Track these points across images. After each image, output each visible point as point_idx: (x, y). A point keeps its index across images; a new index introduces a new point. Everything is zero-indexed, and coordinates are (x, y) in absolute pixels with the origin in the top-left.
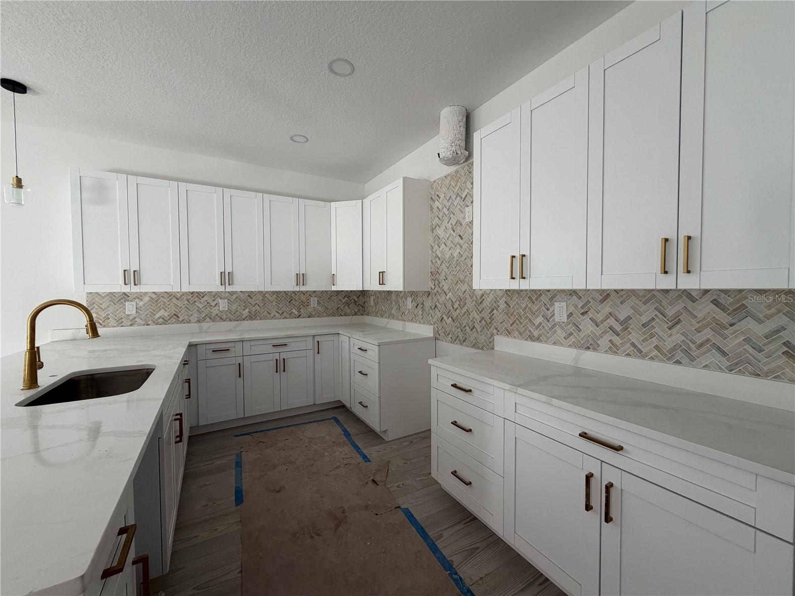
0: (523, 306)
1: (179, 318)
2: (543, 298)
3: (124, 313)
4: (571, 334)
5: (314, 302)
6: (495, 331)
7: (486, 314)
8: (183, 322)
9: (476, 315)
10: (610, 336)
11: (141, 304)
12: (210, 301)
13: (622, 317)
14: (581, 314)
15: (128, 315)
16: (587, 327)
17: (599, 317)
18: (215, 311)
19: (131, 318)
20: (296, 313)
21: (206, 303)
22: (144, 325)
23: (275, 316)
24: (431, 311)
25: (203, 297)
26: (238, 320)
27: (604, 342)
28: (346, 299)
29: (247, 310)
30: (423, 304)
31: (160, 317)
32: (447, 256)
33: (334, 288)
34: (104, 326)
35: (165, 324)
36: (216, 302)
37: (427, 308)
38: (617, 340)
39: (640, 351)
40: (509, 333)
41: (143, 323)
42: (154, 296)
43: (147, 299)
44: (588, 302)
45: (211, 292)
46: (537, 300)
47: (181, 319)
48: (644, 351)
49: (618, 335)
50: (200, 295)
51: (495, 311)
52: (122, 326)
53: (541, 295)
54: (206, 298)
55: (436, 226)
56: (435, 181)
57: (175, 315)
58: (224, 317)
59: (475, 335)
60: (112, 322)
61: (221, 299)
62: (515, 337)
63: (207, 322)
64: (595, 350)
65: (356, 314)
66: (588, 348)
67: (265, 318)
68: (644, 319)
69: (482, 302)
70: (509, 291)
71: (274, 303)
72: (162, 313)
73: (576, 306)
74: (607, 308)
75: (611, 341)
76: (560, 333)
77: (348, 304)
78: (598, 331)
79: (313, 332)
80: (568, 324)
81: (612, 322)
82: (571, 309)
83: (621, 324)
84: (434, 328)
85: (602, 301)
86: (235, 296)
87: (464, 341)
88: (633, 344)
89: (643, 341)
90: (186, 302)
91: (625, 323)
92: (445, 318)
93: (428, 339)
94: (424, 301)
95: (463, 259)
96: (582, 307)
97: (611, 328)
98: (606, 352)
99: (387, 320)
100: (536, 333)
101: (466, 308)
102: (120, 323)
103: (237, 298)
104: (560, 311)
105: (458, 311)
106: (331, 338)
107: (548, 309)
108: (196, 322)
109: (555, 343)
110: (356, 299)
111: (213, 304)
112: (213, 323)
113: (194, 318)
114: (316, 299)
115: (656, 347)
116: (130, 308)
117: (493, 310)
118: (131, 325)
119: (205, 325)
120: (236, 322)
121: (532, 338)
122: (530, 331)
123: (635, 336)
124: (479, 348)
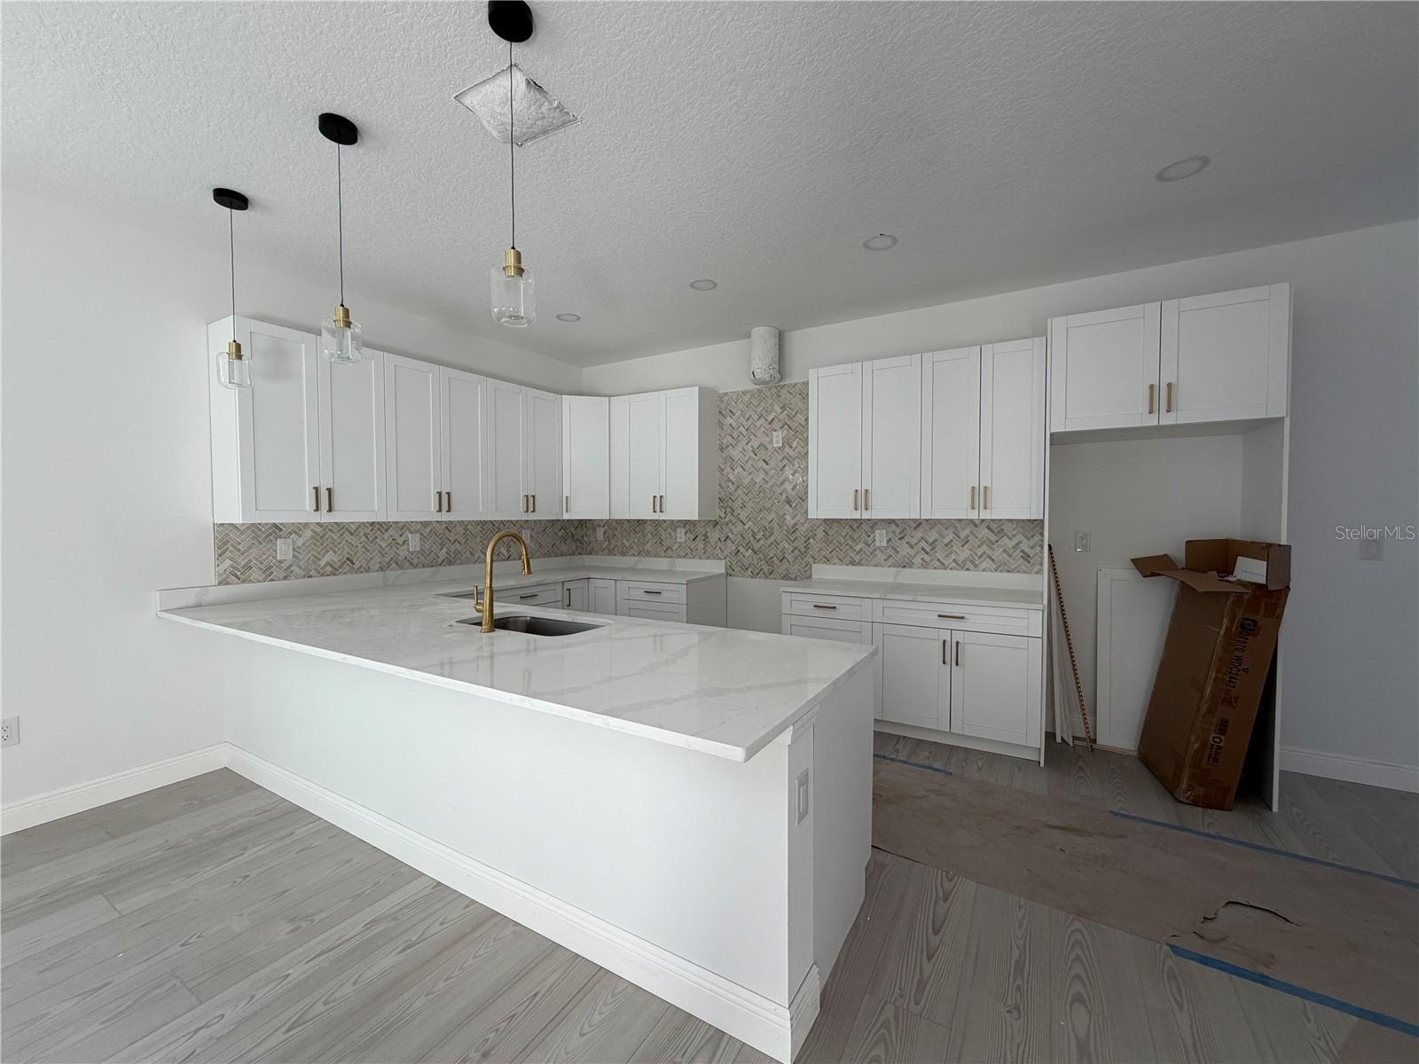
0: (844, 534)
1: (354, 564)
2: (864, 526)
3: (275, 557)
4: (890, 556)
6: (811, 560)
7: (801, 545)
8: (359, 570)
9: (787, 546)
10: (922, 555)
11: (300, 542)
12: (396, 536)
13: (931, 541)
14: (900, 539)
15: (281, 562)
16: (905, 550)
17: (914, 541)
18: (403, 553)
19: (285, 565)
20: (505, 553)
21: (391, 539)
22: (304, 577)
23: (479, 557)
24: (719, 544)
25: (386, 530)
26: (433, 566)
27: (917, 560)
28: (562, 531)
29: (444, 550)
30: (706, 536)
31: (328, 564)
32: (746, 481)
33: (566, 516)
34: (244, 582)
35: (335, 575)
36: (403, 539)
37: (713, 541)
38: (927, 558)
39: (943, 564)
40: (828, 560)
41: (303, 573)
42: (319, 529)
43: (308, 534)
44: (905, 529)
45: (398, 522)
46: (857, 528)
47: (356, 566)
48: (946, 564)
49: (928, 554)
50: (382, 527)
51: (811, 540)
52: (272, 580)
53: (861, 524)
54: (391, 532)
55: (728, 446)
56: (726, 394)
57: (348, 559)
58: (415, 561)
59: (785, 565)
60: (256, 573)
61: (411, 532)
62: (834, 564)
63: (392, 570)
64: (910, 567)
65: (573, 554)
66: (905, 566)
67: (468, 561)
68: (946, 540)
69: (794, 531)
70: (828, 520)
71: (478, 539)
72: (330, 556)
73: (894, 532)
74: (919, 534)
75: (923, 559)
76: (881, 557)
77: (564, 539)
78: (912, 552)
79: (560, 577)
80: (888, 547)
81: (923, 544)
82: (891, 535)
83: (930, 545)
84: (726, 563)
85: (916, 528)
86: (428, 529)
87: (770, 574)
88: (939, 560)
89: (946, 557)
90: (364, 538)
91: (933, 544)
92: (742, 550)
93: (722, 574)
94: (707, 532)
95: (768, 486)
96: (899, 534)
97: (923, 549)
98: (919, 568)
99: (637, 559)
100: (857, 558)
101: (773, 538)
102: (268, 574)
103: (431, 531)
104: (881, 538)
105: (762, 542)
106: (580, 584)
107: (869, 536)
108: (377, 571)
109: (875, 565)
110: (574, 532)
111: (400, 540)
112: (401, 572)
113: (375, 564)
114: (528, 531)
115: (954, 560)
116: (283, 549)
117: (809, 539)
118: (285, 578)
119: (392, 574)
120: (432, 569)
121: (853, 563)
122: (851, 557)
123: (940, 555)
124: (791, 579)
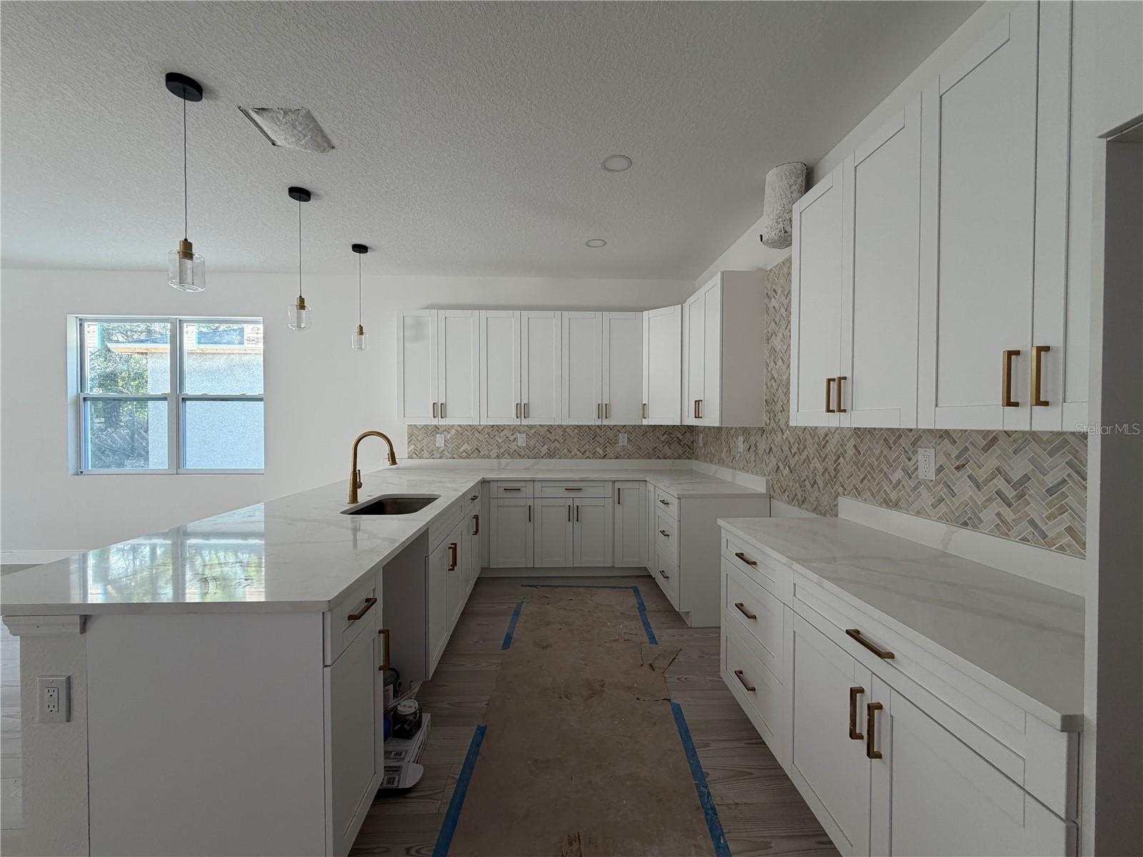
0: (877, 452)
1: (480, 452)
2: (903, 441)
3: (435, 445)
4: (941, 500)
5: (623, 439)
6: (841, 490)
7: (830, 463)
8: (483, 457)
9: (818, 465)
10: (997, 506)
11: (449, 436)
12: (509, 435)
13: (1016, 478)
14: (956, 468)
15: (438, 448)
16: (965, 490)
17: (982, 474)
18: (513, 447)
19: (441, 449)
20: (601, 452)
21: (505, 438)
22: (450, 458)
23: (576, 454)
24: (765, 456)
25: (502, 431)
26: (536, 458)
27: (988, 515)
28: (666, 436)
29: (546, 447)
30: (756, 446)
31: (464, 451)
33: (645, 422)
34: (420, 458)
35: (468, 458)
36: (514, 437)
37: (760, 452)
38: (1009, 514)
39: (1044, 536)
40: (858, 493)
41: (450, 456)
42: (459, 429)
43: (453, 432)
44: (966, 449)
45: (510, 426)
46: (895, 443)
47: (482, 454)
48: (1051, 534)
49: (1009, 505)
50: (499, 428)
51: (841, 460)
52: (433, 458)
53: (900, 436)
54: (505, 432)
55: (772, 334)
56: (771, 271)
57: (477, 449)
58: (522, 454)
59: (816, 493)
60: (426, 454)
61: (520, 433)
62: (865, 500)
63: (505, 458)
64: (975, 527)
65: (679, 457)
66: (965, 524)
67: (566, 457)
68: (1051, 481)
69: (825, 444)
70: (859, 429)
71: (576, 440)
72: (466, 447)
73: (948, 455)
74: (993, 461)
75: (999, 515)
76: (927, 498)
77: (669, 444)
78: (980, 498)
79: (614, 476)
80: (937, 483)
81: (1000, 483)
82: (942, 460)
83: (1015, 487)
84: (767, 481)
85: (986, 449)
86: (533, 431)
87: (803, 502)
88: (1032, 522)
89: (1049, 518)
90: (487, 436)
91: (1021, 485)
92: (781, 467)
93: (759, 496)
94: (757, 442)
96: (958, 457)
97: (999, 493)
98: (991, 533)
99: (716, 467)
100: (893, 496)
101: (806, 453)
102: (432, 456)
103: (535, 432)
104: (926, 462)
105: (796, 457)
106: (636, 485)
107: (910, 459)
108: (495, 458)
109: (918, 513)
110: (681, 437)
111: (512, 438)
112: (510, 460)
113: (494, 454)
114: (626, 435)
115: (1070, 530)
116: (440, 441)
117: (839, 457)
118: (440, 458)
119: (503, 461)
120: (534, 460)
121: (888, 503)
122: (885, 492)
123: (1036, 509)
124: (821, 514)
